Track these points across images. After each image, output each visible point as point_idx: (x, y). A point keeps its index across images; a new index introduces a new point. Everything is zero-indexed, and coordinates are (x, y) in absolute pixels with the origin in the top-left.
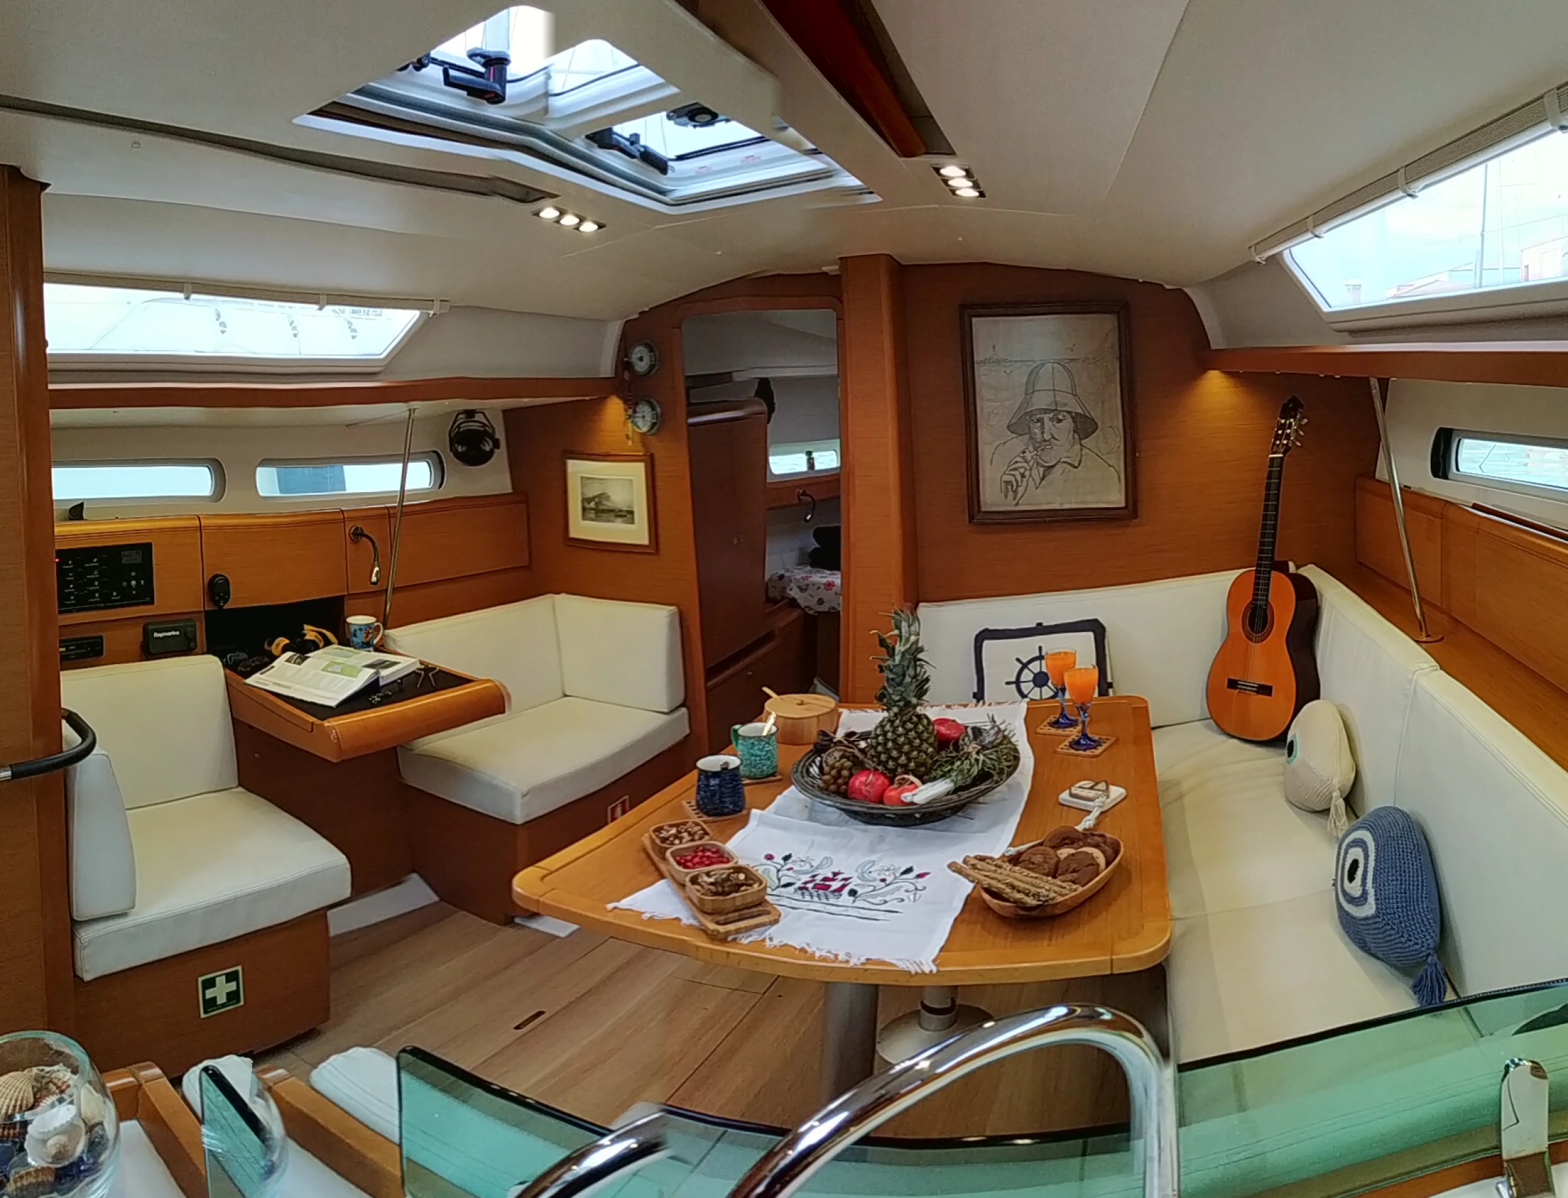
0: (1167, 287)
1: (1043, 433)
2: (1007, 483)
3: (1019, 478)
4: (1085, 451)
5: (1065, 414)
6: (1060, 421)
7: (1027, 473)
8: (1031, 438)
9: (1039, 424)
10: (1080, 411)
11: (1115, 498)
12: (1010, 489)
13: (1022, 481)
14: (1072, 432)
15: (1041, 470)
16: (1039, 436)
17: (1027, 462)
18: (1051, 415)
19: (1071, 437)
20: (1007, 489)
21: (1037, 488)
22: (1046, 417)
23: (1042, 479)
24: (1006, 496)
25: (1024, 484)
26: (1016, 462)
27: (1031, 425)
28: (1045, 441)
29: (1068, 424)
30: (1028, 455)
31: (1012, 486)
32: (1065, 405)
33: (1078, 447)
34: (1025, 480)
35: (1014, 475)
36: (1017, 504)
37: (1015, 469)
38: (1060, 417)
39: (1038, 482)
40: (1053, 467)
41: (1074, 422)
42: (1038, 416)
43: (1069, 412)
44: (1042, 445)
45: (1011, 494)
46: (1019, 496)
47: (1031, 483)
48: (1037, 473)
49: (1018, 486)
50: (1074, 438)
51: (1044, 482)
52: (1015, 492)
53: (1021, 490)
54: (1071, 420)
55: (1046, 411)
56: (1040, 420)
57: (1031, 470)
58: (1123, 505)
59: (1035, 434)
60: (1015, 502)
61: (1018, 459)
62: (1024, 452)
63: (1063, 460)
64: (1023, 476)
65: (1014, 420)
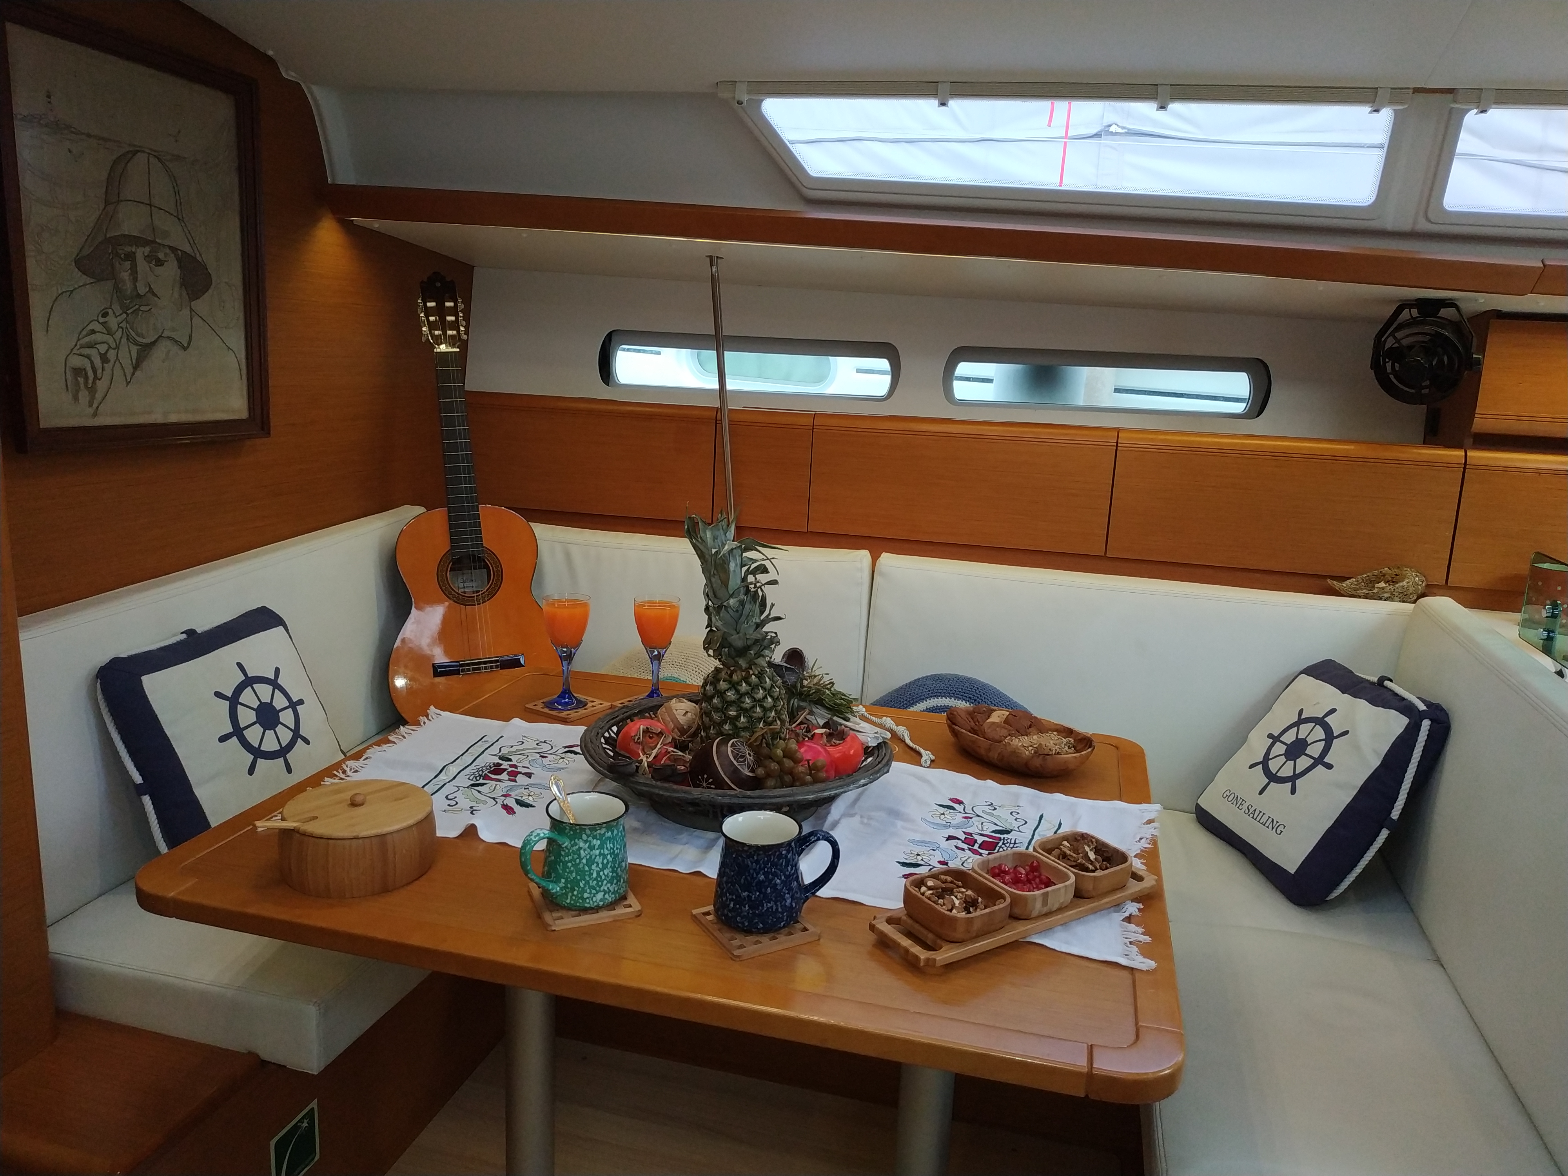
1: (135, 280)
2: (78, 372)
3: (98, 362)
4: (196, 321)
5: (168, 251)
6: (160, 263)
7: (112, 355)
8: (117, 289)
9: (127, 264)
10: (188, 250)
11: (236, 404)
12: (82, 386)
13: (103, 369)
14: (178, 285)
15: (134, 349)
16: (129, 285)
17: (110, 333)
18: (147, 250)
19: (176, 295)
20: (77, 384)
21: (128, 383)
22: (141, 253)
23: (136, 367)
24: (76, 398)
25: (107, 375)
26: (93, 332)
28: (139, 296)
29: (171, 270)
30: (113, 322)
31: (86, 378)
32: (166, 235)
33: (186, 312)
35: (88, 357)
36: (95, 415)
37: (91, 346)
38: (161, 255)
39: (129, 370)
40: (154, 343)
41: (179, 268)
42: (128, 249)
43: (173, 249)
44: (133, 303)
45: (84, 395)
46: (99, 395)
47: (118, 372)
48: (127, 354)
49: (96, 378)
50: (181, 295)
51: (138, 373)
52: (92, 390)
53: (102, 385)
54: (175, 264)
55: (140, 241)
56: (129, 256)
57: (117, 348)
58: (244, 415)
59: (123, 280)
60: (91, 411)
61: (98, 326)
62: (105, 315)
63: (166, 334)
64: (104, 359)
65: (86, 252)
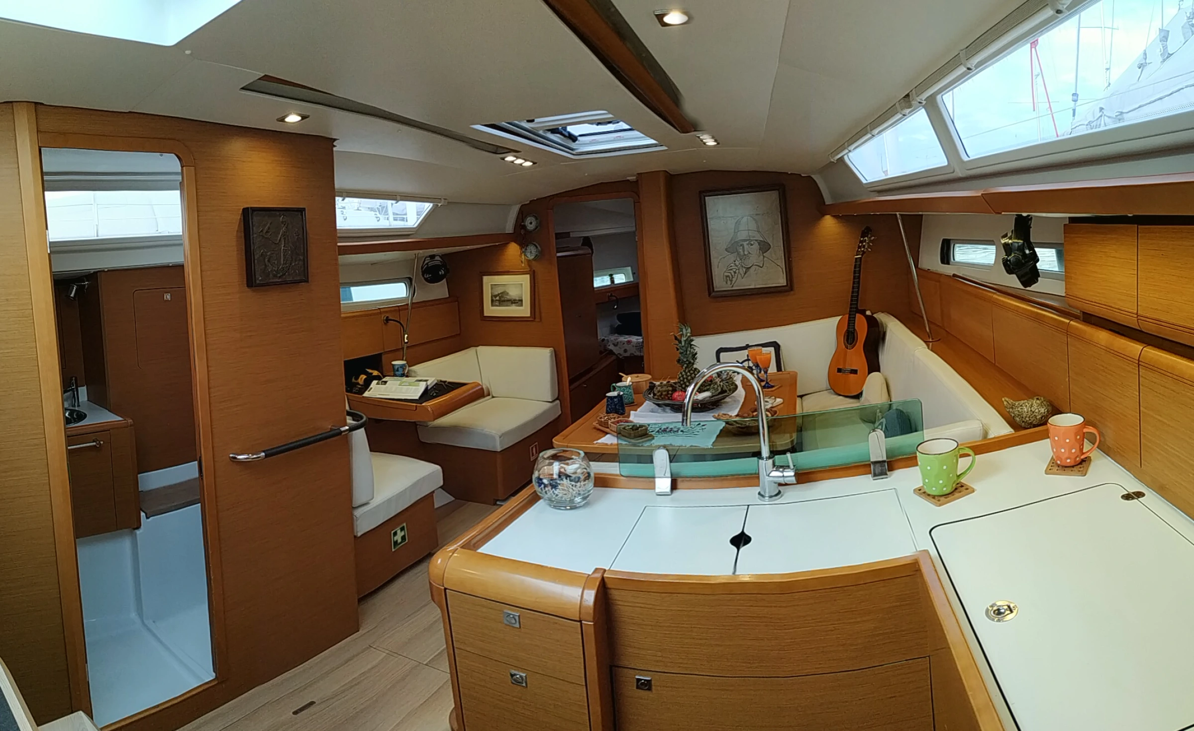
0: (803, 175)
1: (744, 251)
2: (727, 276)
3: (733, 274)
4: (765, 259)
6: (752, 245)
7: (737, 271)
8: (738, 254)
9: (741, 247)
10: (761, 239)
11: (782, 281)
13: (735, 275)
14: (758, 250)
15: (744, 270)
16: (742, 253)
17: (736, 266)
18: (748, 242)
19: (758, 253)
20: (727, 279)
21: (742, 278)
22: (745, 243)
23: (745, 274)
24: (727, 283)
25: (736, 277)
26: (731, 266)
27: (738, 248)
28: (745, 255)
29: (756, 246)
30: (737, 263)
31: (730, 278)
32: (754, 237)
33: (762, 257)
34: (736, 274)
35: (730, 273)
36: (732, 287)
37: (731, 270)
38: (752, 243)
39: (743, 275)
40: (750, 267)
41: (759, 245)
42: (741, 243)
43: (756, 240)
44: (743, 257)
45: (729, 282)
46: (733, 282)
47: (739, 276)
48: (742, 271)
49: (732, 278)
50: (760, 253)
52: (731, 281)
53: (734, 279)
54: (757, 244)
55: (745, 240)
56: (742, 245)
57: (739, 270)
58: (785, 284)
59: (740, 252)
60: (731, 286)
61: (733, 265)
62: (735, 261)
63: (755, 264)
64: (735, 272)
65: (729, 246)
